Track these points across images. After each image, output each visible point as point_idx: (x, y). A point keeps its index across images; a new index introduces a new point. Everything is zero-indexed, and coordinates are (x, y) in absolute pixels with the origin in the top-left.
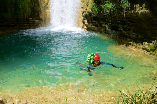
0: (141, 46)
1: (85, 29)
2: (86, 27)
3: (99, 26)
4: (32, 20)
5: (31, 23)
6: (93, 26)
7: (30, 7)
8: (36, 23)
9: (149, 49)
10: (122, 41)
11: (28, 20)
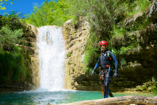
0: (135, 89)
1: (75, 89)
2: (75, 88)
3: (88, 85)
4: (27, 83)
5: (25, 86)
6: (83, 87)
7: (26, 73)
8: (29, 86)
9: (142, 89)
10: (116, 90)
11: (23, 83)
